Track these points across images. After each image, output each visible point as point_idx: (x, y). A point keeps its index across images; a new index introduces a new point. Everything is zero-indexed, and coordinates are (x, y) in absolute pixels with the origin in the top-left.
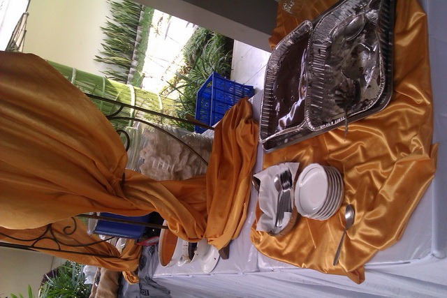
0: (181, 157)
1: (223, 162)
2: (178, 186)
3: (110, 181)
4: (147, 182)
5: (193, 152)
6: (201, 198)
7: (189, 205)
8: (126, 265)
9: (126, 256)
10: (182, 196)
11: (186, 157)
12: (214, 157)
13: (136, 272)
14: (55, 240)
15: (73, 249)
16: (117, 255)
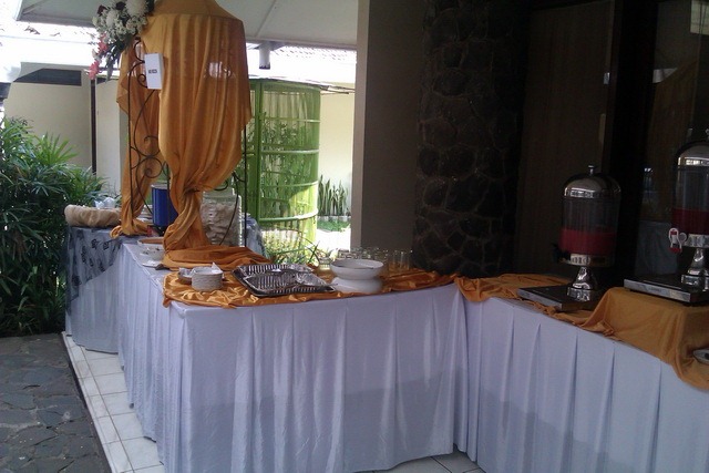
0: (221, 227)
1: (223, 254)
2: (198, 227)
3: (192, 183)
4: (197, 206)
5: (226, 235)
6: (194, 245)
7: (187, 236)
8: (128, 224)
9: (135, 222)
10: (192, 232)
11: (221, 231)
12: (225, 248)
13: (123, 234)
14: (139, 164)
15: (134, 179)
16: (134, 216)
